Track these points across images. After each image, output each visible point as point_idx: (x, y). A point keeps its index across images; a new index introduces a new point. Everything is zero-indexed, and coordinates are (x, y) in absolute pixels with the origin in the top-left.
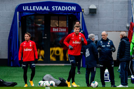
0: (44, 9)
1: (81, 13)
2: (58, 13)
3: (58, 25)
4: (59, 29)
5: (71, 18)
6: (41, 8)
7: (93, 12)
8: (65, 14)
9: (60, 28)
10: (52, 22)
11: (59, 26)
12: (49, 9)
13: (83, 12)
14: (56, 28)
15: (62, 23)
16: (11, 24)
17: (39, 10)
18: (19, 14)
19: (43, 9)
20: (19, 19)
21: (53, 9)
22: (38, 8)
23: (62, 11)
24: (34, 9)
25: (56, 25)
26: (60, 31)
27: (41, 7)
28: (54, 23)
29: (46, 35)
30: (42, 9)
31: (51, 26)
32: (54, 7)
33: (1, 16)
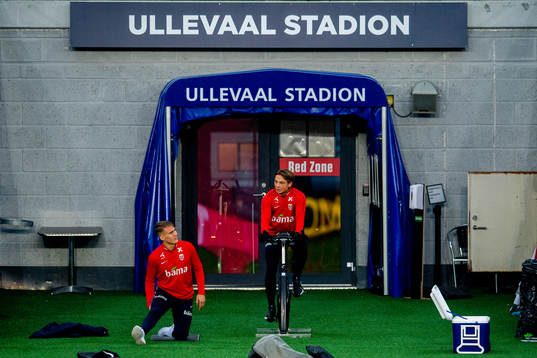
0: (258, 97)
1: (384, 109)
2: (305, 112)
3: (304, 152)
4: (309, 166)
5: (348, 126)
6: (247, 94)
7: (425, 107)
8: (330, 113)
9: (313, 163)
10: (286, 139)
11: (310, 156)
12: (273, 97)
13: (392, 106)
14: (299, 160)
15: (318, 142)
16: (144, 150)
17: (242, 100)
18: (172, 114)
19: (254, 97)
20: (172, 132)
21: (289, 97)
22: (236, 94)
23: (319, 104)
24: (224, 97)
25: (299, 153)
26: (311, 171)
27: (247, 90)
28: (291, 144)
29: (264, 185)
30: (250, 97)
31: (282, 154)
32: (292, 89)
33: (112, 120)
